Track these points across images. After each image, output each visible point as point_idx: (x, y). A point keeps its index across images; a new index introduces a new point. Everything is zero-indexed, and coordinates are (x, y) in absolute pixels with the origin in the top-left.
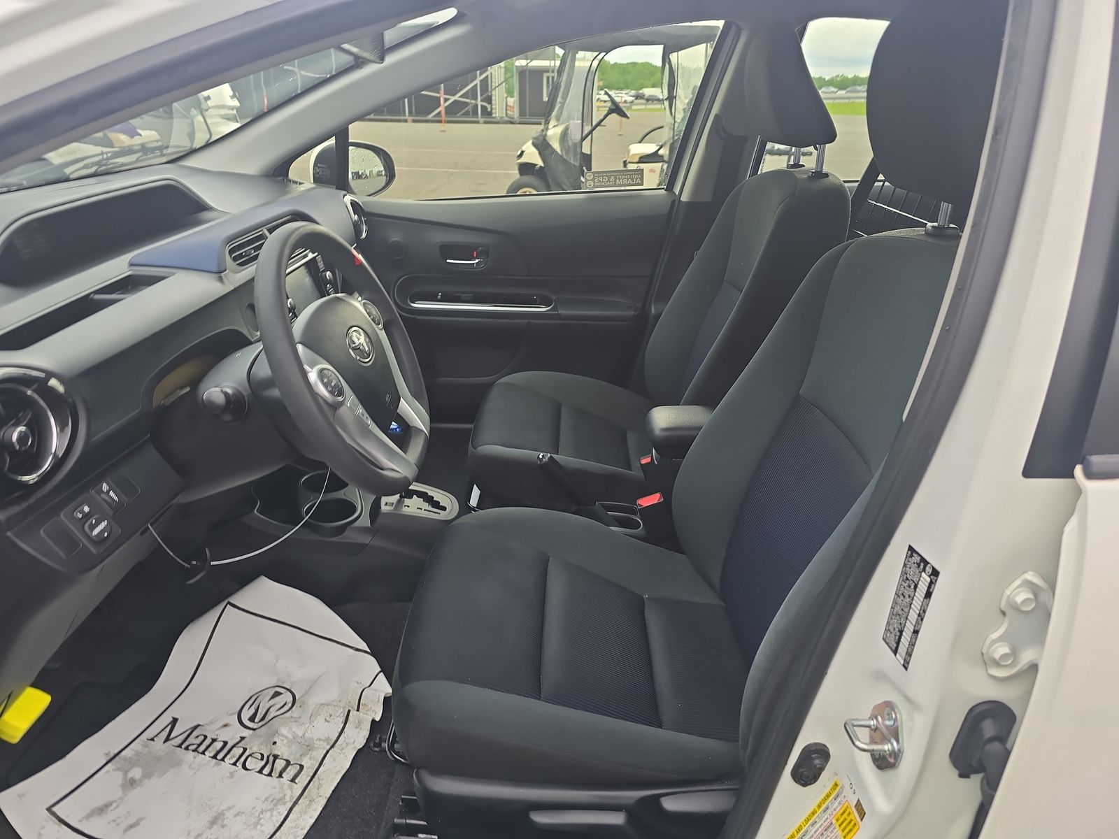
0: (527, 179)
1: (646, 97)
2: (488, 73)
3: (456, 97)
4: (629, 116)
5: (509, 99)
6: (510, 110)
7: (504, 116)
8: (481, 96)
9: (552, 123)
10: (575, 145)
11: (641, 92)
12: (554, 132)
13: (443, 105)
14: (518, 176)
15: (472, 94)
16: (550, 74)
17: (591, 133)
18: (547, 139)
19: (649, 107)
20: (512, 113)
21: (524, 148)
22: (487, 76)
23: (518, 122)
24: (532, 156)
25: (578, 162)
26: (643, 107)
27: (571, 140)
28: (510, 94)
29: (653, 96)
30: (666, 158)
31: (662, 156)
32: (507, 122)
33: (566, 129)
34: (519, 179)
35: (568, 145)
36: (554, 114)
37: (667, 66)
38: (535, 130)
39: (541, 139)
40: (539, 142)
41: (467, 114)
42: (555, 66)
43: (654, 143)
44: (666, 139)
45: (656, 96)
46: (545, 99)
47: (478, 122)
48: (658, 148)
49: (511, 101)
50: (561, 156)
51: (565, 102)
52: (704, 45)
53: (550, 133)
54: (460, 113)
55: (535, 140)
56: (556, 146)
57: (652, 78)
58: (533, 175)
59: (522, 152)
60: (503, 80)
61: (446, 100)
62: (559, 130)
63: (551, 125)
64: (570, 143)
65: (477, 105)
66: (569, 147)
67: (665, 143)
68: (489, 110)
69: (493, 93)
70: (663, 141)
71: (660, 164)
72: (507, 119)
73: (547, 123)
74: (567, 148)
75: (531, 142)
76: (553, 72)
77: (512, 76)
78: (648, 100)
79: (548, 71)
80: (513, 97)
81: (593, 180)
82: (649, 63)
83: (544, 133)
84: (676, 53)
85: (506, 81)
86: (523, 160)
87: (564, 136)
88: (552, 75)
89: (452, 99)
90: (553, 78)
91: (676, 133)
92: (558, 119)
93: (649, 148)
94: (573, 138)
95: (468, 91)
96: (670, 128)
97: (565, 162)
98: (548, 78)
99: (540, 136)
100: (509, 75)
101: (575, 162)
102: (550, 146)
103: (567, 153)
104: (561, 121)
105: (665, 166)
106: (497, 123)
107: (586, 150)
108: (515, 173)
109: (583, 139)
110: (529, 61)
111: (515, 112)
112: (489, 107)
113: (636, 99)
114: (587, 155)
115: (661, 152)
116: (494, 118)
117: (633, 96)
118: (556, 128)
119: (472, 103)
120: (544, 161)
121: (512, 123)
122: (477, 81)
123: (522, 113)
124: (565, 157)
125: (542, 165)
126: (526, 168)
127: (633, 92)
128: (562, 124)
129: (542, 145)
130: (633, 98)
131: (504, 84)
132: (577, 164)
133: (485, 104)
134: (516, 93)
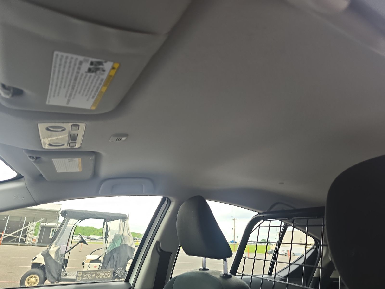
0: (35, 270)
1: (91, 238)
2: (28, 226)
3: (10, 235)
4: (88, 244)
5: (34, 237)
6: (34, 241)
7: (31, 243)
8: (22, 235)
9: (53, 245)
10: (62, 255)
11: (89, 236)
12: (53, 250)
13: (3, 237)
14: (31, 268)
15: (19, 234)
16: (55, 229)
17: (70, 250)
18: (49, 252)
19: (91, 242)
20: (34, 242)
21: (36, 256)
22: (27, 228)
23: (36, 245)
24: (41, 260)
25: (62, 262)
26: (90, 242)
27: (61, 253)
28: (36, 235)
29: (93, 238)
30: (102, 261)
31: (100, 261)
32: (31, 245)
33: (59, 249)
34: (30, 271)
35: (59, 255)
36: (55, 242)
37: (105, 226)
38: (44, 249)
39: (46, 252)
40: (45, 253)
41: (14, 241)
42: (57, 226)
43: (97, 255)
44: (103, 253)
45: (94, 238)
46: (51, 237)
47: (17, 245)
48: (99, 257)
49: (35, 237)
50: (54, 260)
51: (61, 237)
52: (120, 220)
53: (51, 250)
54: (10, 241)
55: (43, 253)
56: (53, 256)
57: (94, 232)
58: (38, 268)
59: (36, 258)
60: (34, 229)
61: (5, 236)
62: (56, 248)
63: (52, 247)
64: (60, 254)
65: (19, 239)
66: (59, 256)
67: (102, 255)
68: (24, 240)
69: (28, 234)
70: (101, 254)
71: (99, 264)
72: (31, 244)
73: (51, 245)
74: (58, 256)
75: (41, 253)
76: (56, 227)
77: (38, 229)
78: (91, 239)
79: (54, 227)
80: (37, 236)
81: (82, 276)
82: (93, 227)
83: (48, 250)
84: (110, 222)
85: (35, 230)
86: (35, 261)
87: (58, 251)
88: (56, 228)
89: (8, 235)
90: (55, 230)
91: (107, 251)
92: (56, 244)
93: (95, 257)
94: (62, 252)
95: (17, 233)
96: (105, 249)
97: (56, 263)
98: (53, 230)
99: (46, 251)
100: (37, 228)
101: (60, 262)
102: (50, 255)
103: (58, 258)
104: (57, 245)
105: (101, 265)
106: (27, 245)
107: (66, 258)
108: (29, 268)
109: (66, 253)
110: (47, 223)
111: (36, 241)
112: (24, 239)
113: (87, 239)
114: (66, 260)
115: (99, 259)
116: (26, 243)
117: (86, 238)
118: (54, 248)
119: (17, 238)
120: (45, 262)
121: (33, 246)
122: (22, 229)
123: (39, 242)
124: (56, 260)
125: (44, 263)
126: (36, 265)
127: (86, 236)
128: (58, 246)
129: (46, 255)
130: (86, 239)
131: (34, 231)
132: (61, 263)
133: (23, 238)
134: (38, 235)
